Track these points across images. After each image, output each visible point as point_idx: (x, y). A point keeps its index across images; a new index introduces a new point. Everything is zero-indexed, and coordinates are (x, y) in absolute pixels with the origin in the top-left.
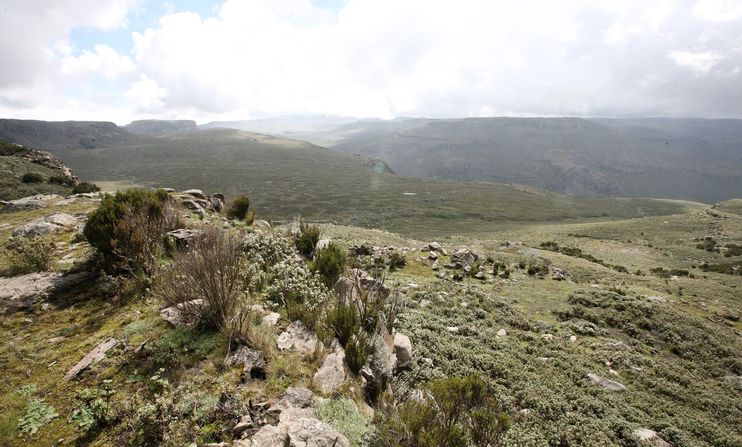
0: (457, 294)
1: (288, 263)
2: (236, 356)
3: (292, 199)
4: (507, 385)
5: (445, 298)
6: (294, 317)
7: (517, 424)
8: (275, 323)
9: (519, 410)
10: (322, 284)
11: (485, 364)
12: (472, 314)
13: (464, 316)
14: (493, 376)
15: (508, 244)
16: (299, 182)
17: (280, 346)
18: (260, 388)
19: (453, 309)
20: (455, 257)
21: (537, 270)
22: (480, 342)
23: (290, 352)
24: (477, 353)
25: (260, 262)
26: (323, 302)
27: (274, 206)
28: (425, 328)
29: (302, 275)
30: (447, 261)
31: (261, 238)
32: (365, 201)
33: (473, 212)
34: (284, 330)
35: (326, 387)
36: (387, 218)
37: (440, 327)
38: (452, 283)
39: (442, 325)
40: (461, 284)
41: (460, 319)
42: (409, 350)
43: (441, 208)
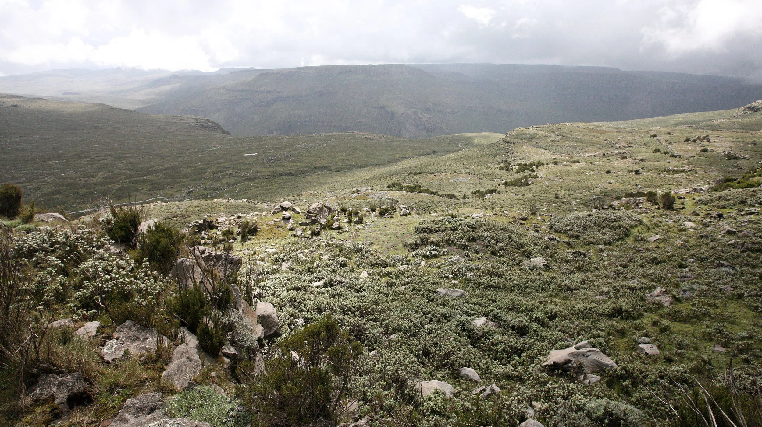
0: (317, 249)
1: (101, 258)
2: (38, 391)
3: (96, 179)
4: (375, 320)
5: (306, 256)
6: (119, 320)
7: (388, 350)
8: (94, 333)
9: (388, 337)
10: (155, 272)
11: (353, 307)
12: (334, 265)
13: (327, 268)
14: (362, 316)
15: (358, 191)
16: (103, 158)
17: (106, 358)
18: (85, 415)
19: (315, 264)
20: (309, 212)
21: (387, 210)
22: (346, 289)
23: (123, 360)
24: (344, 300)
25: (54, 267)
26: (159, 293)
27: (70, 193)
28: (291, 290)
29: (124, 268)
30: (302, 219)
31: (51, 235)
32: (199, 169)
33: (321, 165)
34: (109, 338)
35: (178, 383)
36: (230, 185)
37: (305, 285)
38: (310, 239)
39: (307, 283)
40: (320, 238)
41: (323, 272)
42: (275, 316)
43: (288, 165)
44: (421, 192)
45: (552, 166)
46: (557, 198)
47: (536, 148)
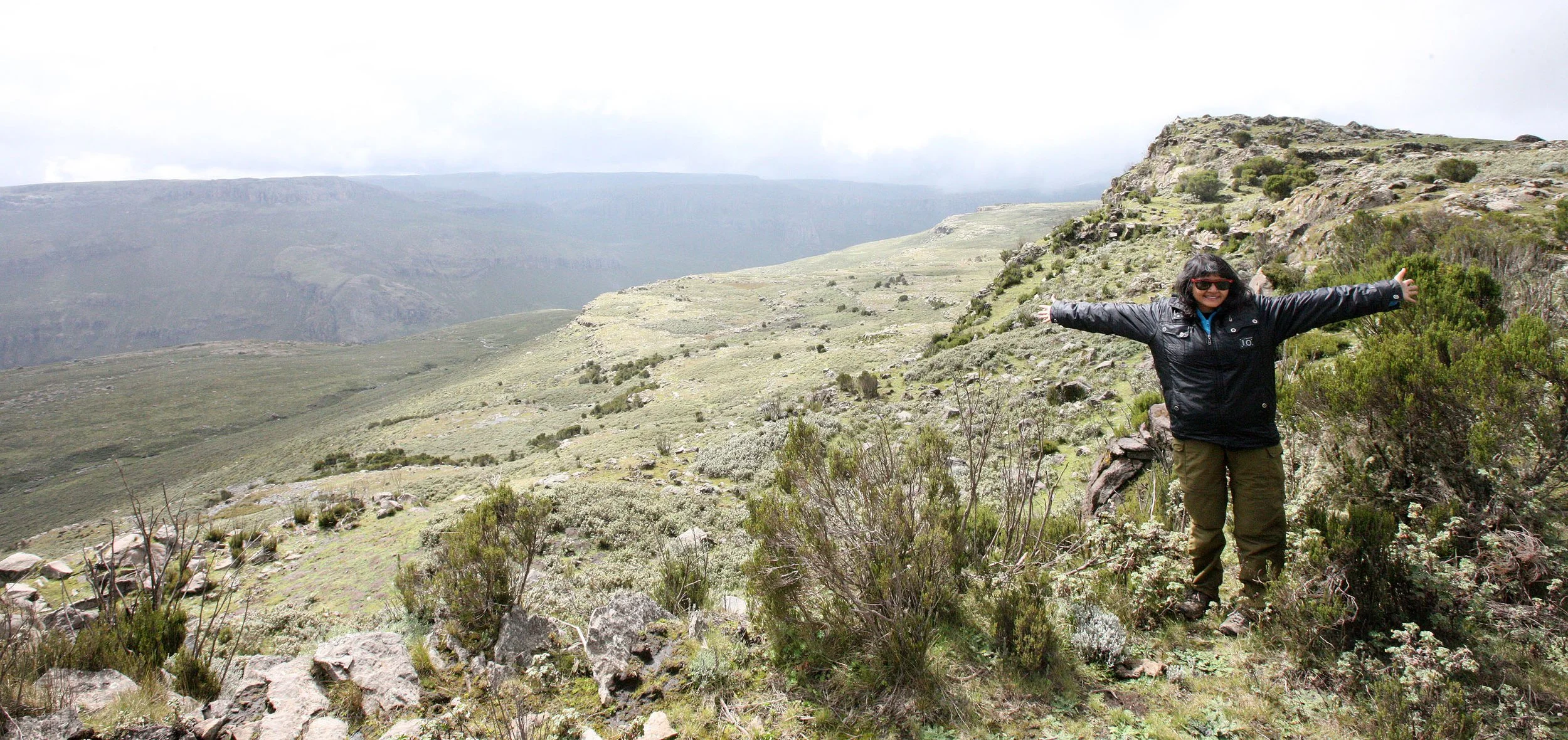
15: (226, 496)
20: (102, 568)
21: (340, 513)
30: (79, 590)
44: (406, 463)
45: (680, 360)
46: (700, 420)
47: (644, 330)
